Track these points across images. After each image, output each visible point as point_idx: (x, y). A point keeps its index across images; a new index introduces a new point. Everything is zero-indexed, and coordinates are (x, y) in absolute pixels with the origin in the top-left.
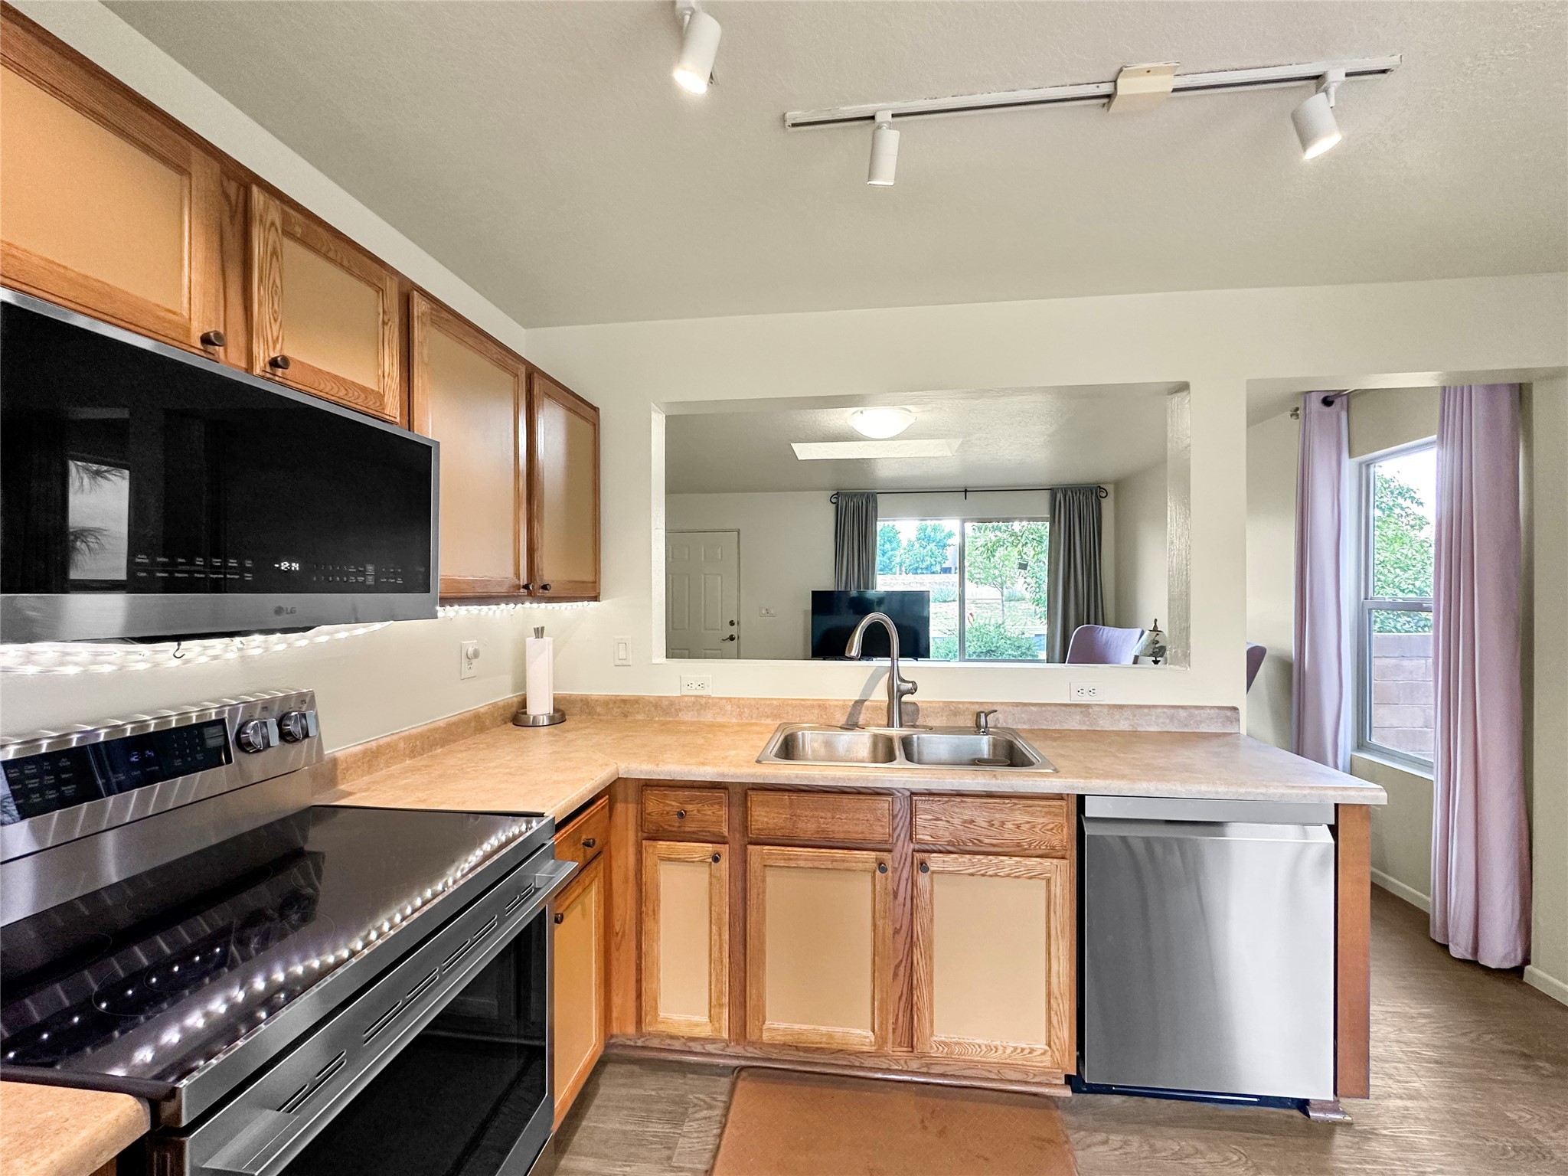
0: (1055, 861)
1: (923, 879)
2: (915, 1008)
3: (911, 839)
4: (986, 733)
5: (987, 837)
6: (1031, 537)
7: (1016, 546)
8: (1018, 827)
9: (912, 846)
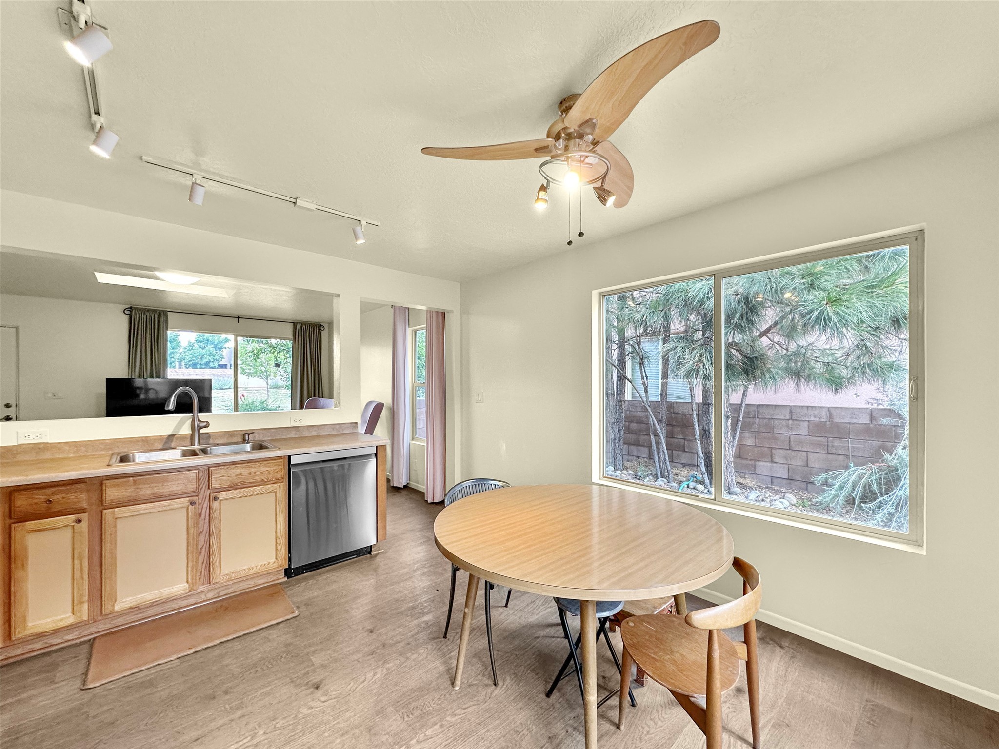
0: (279, 484)
1: (215, 505)
2: (211, 564)
3: (209, 488)
4: (248, 442)
5: (248, 479)
6: (282, 348)
7: (273, 353)
8: (262, 473)
9: (209, 491)
